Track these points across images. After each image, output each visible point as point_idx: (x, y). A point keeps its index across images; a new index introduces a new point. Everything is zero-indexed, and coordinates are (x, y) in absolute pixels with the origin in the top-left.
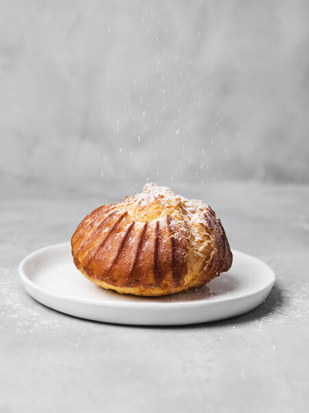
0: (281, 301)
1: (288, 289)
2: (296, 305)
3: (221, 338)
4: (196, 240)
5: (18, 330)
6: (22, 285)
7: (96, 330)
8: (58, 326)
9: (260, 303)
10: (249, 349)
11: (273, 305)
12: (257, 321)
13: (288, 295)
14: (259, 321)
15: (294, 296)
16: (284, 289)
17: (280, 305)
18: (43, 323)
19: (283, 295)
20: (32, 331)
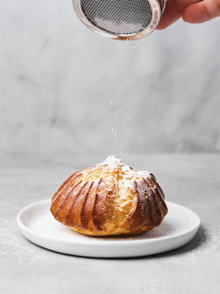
0: (205, 238)
1: (209, 229)
2: (216, 240)
3: (166, 266)
4: (121, 199)
5: (20, 263)
6: (20, 230)
7: (76, 262)
8: (48, 260)
9: (191, 240)
10: (186, 273)
11: (199, 241)
12: (190, 253)
13: (209, 233)
14: (191, 252)
15: (214, 234)
16: (206, 229)
17: (204, 241)
18: (37, 258)
19: (206, 233)
20: (30, 264)
